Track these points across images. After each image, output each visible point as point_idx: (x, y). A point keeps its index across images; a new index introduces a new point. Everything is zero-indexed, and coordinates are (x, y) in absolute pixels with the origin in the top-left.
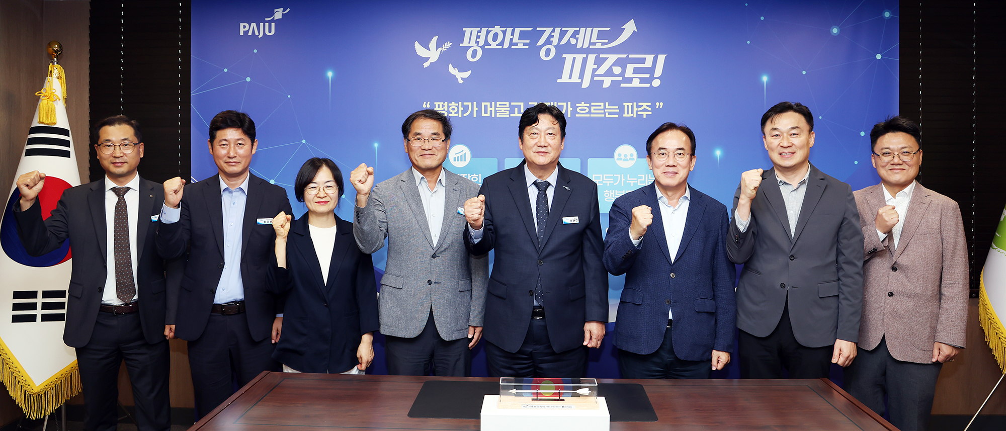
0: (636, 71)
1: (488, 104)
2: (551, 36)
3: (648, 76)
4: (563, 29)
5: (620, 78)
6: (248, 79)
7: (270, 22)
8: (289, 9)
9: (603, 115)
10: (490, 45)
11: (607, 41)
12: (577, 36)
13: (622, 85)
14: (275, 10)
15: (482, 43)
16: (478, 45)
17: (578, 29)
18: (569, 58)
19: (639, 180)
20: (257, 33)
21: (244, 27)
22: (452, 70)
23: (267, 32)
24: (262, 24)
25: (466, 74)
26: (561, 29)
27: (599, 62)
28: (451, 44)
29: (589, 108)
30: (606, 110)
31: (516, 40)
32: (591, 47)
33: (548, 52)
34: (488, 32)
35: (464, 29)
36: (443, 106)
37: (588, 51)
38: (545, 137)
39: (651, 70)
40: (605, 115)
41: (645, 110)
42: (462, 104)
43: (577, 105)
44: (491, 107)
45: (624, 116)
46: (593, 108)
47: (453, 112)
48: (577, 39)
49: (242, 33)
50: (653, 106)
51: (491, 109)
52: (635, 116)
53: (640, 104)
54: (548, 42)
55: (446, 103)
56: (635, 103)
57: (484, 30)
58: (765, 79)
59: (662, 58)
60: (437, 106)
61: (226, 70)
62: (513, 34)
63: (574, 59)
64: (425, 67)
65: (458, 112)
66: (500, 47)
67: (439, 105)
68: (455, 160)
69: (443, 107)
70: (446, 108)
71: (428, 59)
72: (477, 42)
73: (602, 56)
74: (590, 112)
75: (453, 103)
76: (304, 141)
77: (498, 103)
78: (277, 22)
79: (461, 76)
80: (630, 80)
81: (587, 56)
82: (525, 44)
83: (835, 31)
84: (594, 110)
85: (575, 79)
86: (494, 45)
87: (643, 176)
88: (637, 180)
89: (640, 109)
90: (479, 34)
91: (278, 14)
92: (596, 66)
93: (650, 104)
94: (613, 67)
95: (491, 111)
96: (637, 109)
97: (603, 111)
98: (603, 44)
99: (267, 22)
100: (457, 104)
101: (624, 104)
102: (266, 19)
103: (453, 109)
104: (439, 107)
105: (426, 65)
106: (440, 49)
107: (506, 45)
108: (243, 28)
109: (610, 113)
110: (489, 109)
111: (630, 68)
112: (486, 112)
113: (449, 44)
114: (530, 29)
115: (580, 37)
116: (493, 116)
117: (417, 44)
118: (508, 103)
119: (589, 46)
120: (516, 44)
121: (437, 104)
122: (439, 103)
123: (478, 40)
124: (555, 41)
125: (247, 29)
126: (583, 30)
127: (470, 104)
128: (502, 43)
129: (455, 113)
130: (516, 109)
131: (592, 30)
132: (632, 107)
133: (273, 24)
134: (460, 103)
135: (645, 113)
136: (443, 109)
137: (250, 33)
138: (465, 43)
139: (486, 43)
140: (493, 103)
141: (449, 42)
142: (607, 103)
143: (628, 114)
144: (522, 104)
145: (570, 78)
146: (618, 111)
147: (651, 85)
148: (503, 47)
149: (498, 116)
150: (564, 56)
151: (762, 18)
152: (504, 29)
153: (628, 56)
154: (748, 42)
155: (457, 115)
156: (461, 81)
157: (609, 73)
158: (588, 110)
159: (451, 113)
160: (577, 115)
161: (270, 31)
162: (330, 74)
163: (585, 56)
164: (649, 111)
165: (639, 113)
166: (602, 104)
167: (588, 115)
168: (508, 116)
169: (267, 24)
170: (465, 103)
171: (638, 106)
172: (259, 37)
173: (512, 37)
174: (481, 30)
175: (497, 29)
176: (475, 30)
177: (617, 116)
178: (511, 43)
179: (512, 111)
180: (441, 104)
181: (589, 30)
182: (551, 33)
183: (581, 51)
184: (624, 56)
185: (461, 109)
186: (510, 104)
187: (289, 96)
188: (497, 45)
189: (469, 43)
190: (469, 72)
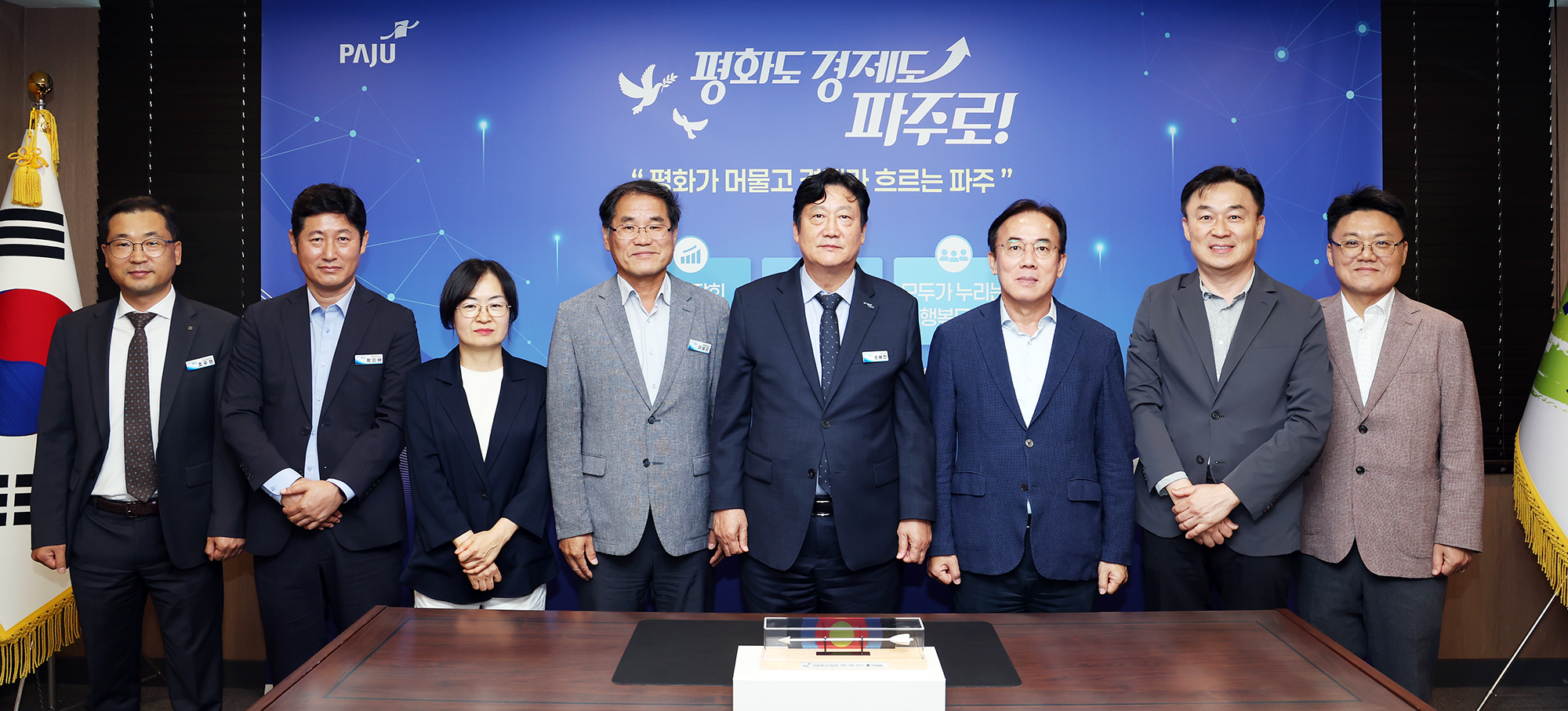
0: (970, 119)
1: (736, 172)
2: (834, 64)
5: (945, 131)
6: (353, 134)
7: (388, 43)
8: (417, 22)
9: (918, 190)
10: (739, 78)
12: (876, 64)
13: (948, 142)
14: (396, 24)
15: (725, 75)
16: (718, 79)
17: (877, 53)
19: (975, 292)
20: (367, 60)
21: (347, 50)
22: (678, 118)
23: (383, 59)
24: (374, 46)
25: (701, 125)
27: (911, 105)
28: (676, 77)
29: (896, 177)
30: (922, 182)
31: (779, 71)
32: (898, 81)
34: (735, 58)
35: (697, 54)
36: (664, 175)
37: (892, 88)
38: (835, 222)
39: (994, 118)
40: (921, 190)
41: (984, 181)
42: (695, 172)
43: (877, 173)
44: (740, 176)
45: (951, 190)
46: (901, 178)
47: (680, 185)
48: (876, 69)
49: (343, 61)
50: (996, 175)
51: (740, 180)
52: (968, 191)
53: (976, 171)
54: (831, 73)
55: (669, 170)
56: (968, 171)
57: (729, 55)
58: (1172, 130)
59: (1010, 98)
61: (317, 119)
62: (774, 61)
63: (872, 100)
64: (634, 114)
65: (687, 185)
66: (755, 82)
67: (657, 174)
68: (683, 262)
69: (663, 178)
70: (668, 179)
71: (639, 101)
72: (718, 74)
73: (915, 95)
74: (896, 185)
75: (680, 170)
76: (442, 232)
77: (751, 171)
78: (399, 42)
79: (692, 127)
80: (960, 134)
81: (892, 96)
82: (793, 77)
83: (1282, 54)
84: (904, 180)
85: (874, 132)
86: (744, 79)
87: (982, 285)
88: (972, 292)
89: (976, 179)
91: (401, 30)
93: (991, 171)
95: (740, 183)
96: (971, 180)
97: (917, 183)
98: (917, 76)
99: (383, 42)
100: (686, 173)
101: (951, 171)
102: (382, 38)
103: (680, 181)
104: (657, 177)
105: (637, 110)
106: (659, 85)
107: (764, 79)
108: (345, 51)
109: (929, 186)
110: (737, 180)
111: (960, 114)
112: (732, 185)
113: (673, 78)
114: (802, 53)
115: (881, 65)
116: (744, 191)
117: (622, 77)
118: (766, 171)
119: (895, 80)
120: (780, 77)
121: (654, 171)
122: (657, 171)
123: (719, 70)
124: (841, 72)
125: (350, 53)
126: (885, 54)
127: (706, 172)
128: (757, 76)
129: (683, 187)
130: (780, 180)
131: (900, 54)
132: (964, 175)
133: (393, 46)
134: (691, 171)
135: (984, 186)
136: (663, 180)
137: (356, 60)
138: (699, 76)
139: (733, 75)
140: (744, 171)
141: (673, 74)
142: (924, 170)
143: (957, 186)
144: (789, 172)
145: (865, 130)
146: (941, 182)
147: (993, 141)
148: (758, 81)
149: (751, 190)
150: (855, 95)
151: (1167, 35)
152: (761, 53)
153: (958, 95)
154: (1146, 73)
155: (686, 189)
156: (692, 136)
157: (927, 122)
158: (893, 181)
159: (677, 187)
160: (877, 190)
161: (388, 57)
162: (483, 125)
163: (888, 95)
164: (990, 182)
165: (974, 185)
166: (916, 171)
167: (895, 190)
168: (767, 191)
169: (383, 46)
170: (698, 171)
171: (973, 175)
172: (371, 66)
173: (773, 65)
174: (723, 54)
175: (750, 53)
177: (940, 191)
179: (773, 183)
180: (660, 172)
181: (895, 54)
182: (835, 59)
183: (883, 87)
185: (692, 180)
186: (770, 172)
187: (418, 161)
188: (749, 79)
189: (705, 75)
190: (707, 120)
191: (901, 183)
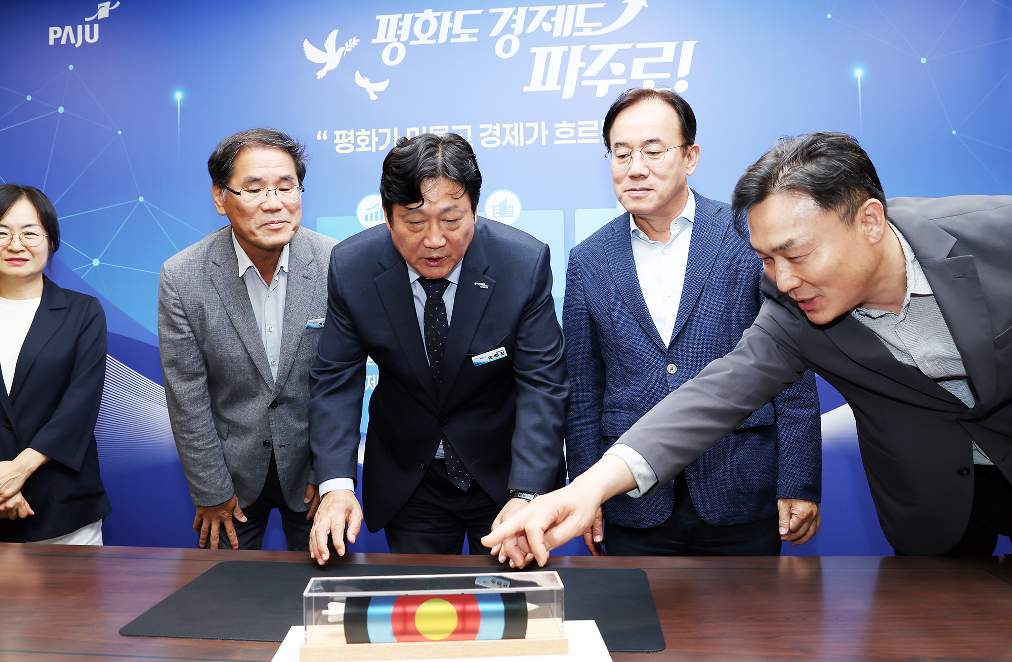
0: (648, 68)
2: (511, 21)
3: (667, 75)
4: (531, 9)
5: (623, 82)
6: (61, 110)
7: (91, 24)
8: (118, 3)
9: (597, 141)
10: (418, 39)
11: (599, 24)
12: (553, 19)
14: (99, 5)
15: (405, 35)
16: (399, 41)
17: (553, 8)
18: (540, 53)
20: (73, 41)
21: (55, 32)
22: (361, 81)
23: (88, 40)
24: (80, 27)
25: (382, 86)
26: (528, 9)
27: (589, 57)
28: (358, 40)
29: (576, 130)
31: (457, 29)
32: (575, 34)
33: (507, 46)
34: (414, 20)
35: (378, 17)
37: (570, 41)
39: (673, 67)
42: (377, 132)
43: (556, 126)
46: (580, 129)
47: (363, 144)
48: (553, 23)
49: (51, 42)
55: (352, 131)
57: (408, 17)
58: (859, 73)
59: (689, 47)
60: (338, 137)
61: (29, 98)
62: (452, 20)
63: (549, 54)
64: (319, 78)
65: (370, 145)
66: (434, 42)
67: (341, 135)
68: (366, 219)
69: (347, 138)
70: (352, 139)
71: (322, 66)
72: (398, 36)
73: (592, 47)
74: (576, 137)
76: (141, 199)
78: (102, 22)
79: (373, 88)
81: (570, 49)
82: (471, 35)
84: (583, 132)
85: (552, 85)
86: (423, 39)
90: (401, 24)
91: (104, 11)
92: (583, 64)
94: (611, 64)
98: (594, 29)
99: (88, 23)
100: (368, 133)
102: (87, 19)
103: (363, 140)
104: (341, 138)
105: (321, 74)
106: (341, 49)
107: (442, 38)
108: (54, 33)
111: (639, 64)
113: (354, 42)
114: (479, 12)
115: (558, 19)
118: (446, 127)
119: (572, 33)
120: (458, 36)
121: (337, 133)
122: (341, 132)
123: (399, 32)
124: (518, 27)
125: (58, 36)
126: (561, 9)
128: (436, 36)
129: (366, 146)
131: (577, 8)
133: (96, 26)
134: (374, 130)
136: (347, 141)
137: (63, 42)
138: (380, 39)
139: (412, 36)
141: (355, 38)
145: (544, 84)
148: (437, 42)
150: (533, 50)
152: (439, 14)
153: (635, 45)
154: (829, 16)
155: (369, 149)
156: (374, 97)
157: (606, 73)
158: (572, 133)
159: (360, 146)
160: (556, 142)
161: (92, 37)
162: (179, 96)
163: (566, 48)
167: (574, 142)
169: (87, 27)
170: (381, 131)
172: (77, 46)
173: (451, 25)
174: (403, 17)
175: (428, 14)
176: (394, 18)
178: (450, 35)
180: (344, 132)
181: (571, 8)
182: (512, 16)
183: (561, 41)
184: (628, 46)
185: (375, 139)
187: (120, 132)
188: (429, 39)
189: (386, 37)
190: (387, 82)
191: (581, 135)
